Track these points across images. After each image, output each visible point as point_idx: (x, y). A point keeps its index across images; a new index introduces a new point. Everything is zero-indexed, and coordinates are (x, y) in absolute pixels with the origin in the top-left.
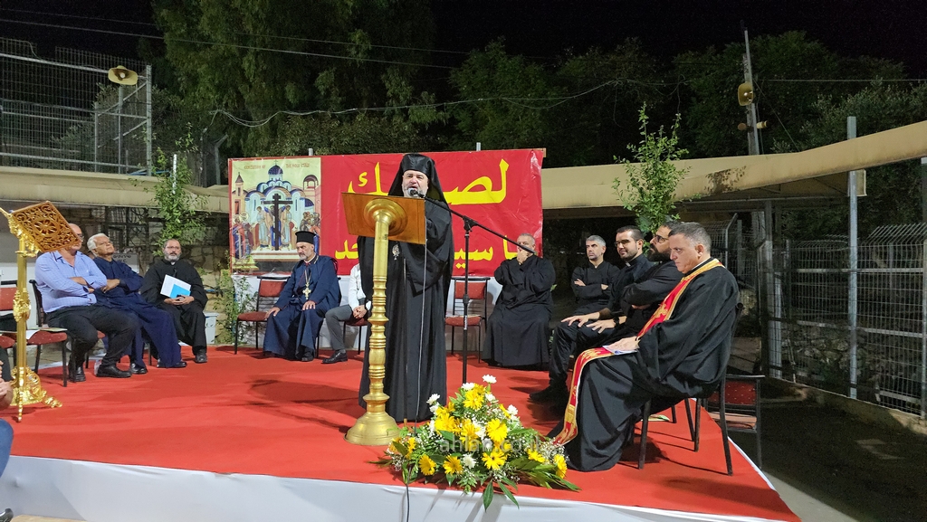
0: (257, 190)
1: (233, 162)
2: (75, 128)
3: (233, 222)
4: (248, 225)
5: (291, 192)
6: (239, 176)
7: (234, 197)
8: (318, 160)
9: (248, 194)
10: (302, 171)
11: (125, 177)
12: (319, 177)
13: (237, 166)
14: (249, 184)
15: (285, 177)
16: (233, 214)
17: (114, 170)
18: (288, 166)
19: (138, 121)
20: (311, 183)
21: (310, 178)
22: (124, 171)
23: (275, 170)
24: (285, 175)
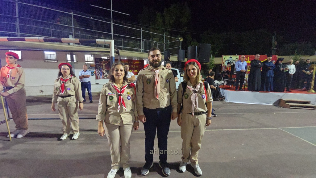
0: (227, 60)
1: (223, 56)
3: (223, 65)
4: (226, 66)
7: (223, 62)
9: (226, 61)
14: (225, 60)
16: (223, 64)
18: (233, 57)
23: (231, 57)
24: (232, 58)
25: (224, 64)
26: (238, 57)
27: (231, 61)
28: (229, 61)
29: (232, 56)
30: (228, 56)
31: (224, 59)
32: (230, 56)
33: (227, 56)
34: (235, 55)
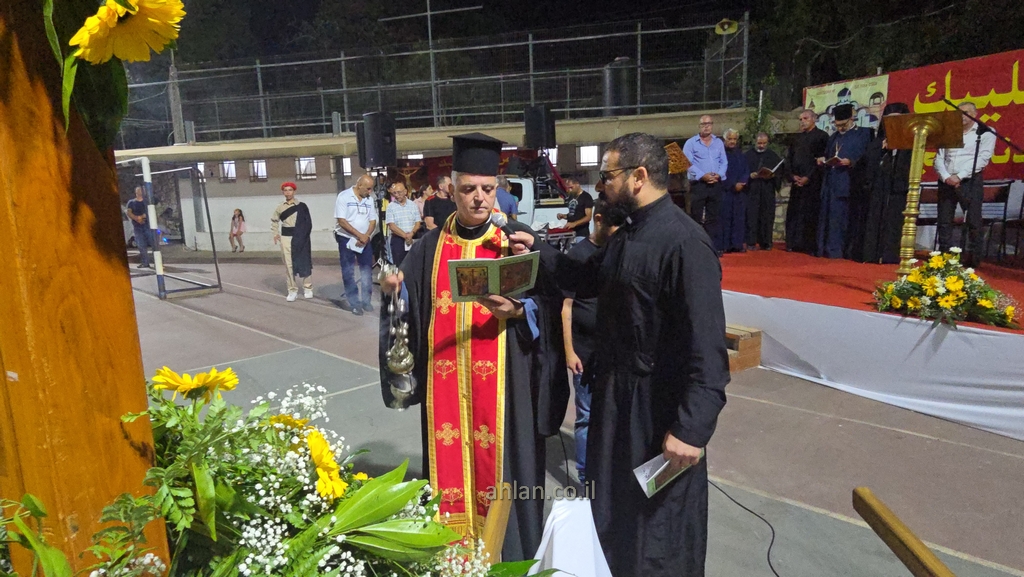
0: (827, 112)
1: (808, 90)
2: (690, 73)
5: (858, 110)
6: (812, 102)
8: (887, 77)
10: (869, 90)
11: (726, 111)
12: (885, 93)
13: (811, 93)
15: (853, 97)
17: (717, 107)
18: (857, 86)
19: (738, 61)
20: (877, 100)
21: (877, 95)
22: (725, 106)
23: (844, 92)
26: (882, 83)
29: (851, 85)
31: (812, 105)
32: (838, 87)
33: (823, 88)
34: (870, 74)
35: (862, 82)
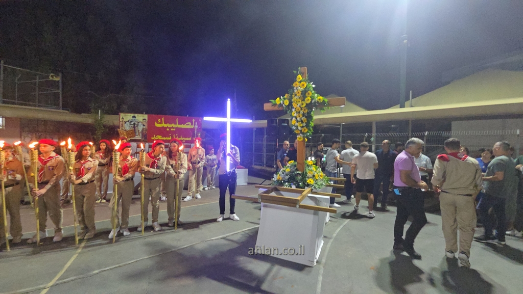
0: (129, 121)
1: (121, 114)
3: (121, 129)
7: (121, 123)
9: (125, 122)
10: (141, 118)
18: (138, 116)
23: (134, 117)
24: (137, 118)
25: (122, 127)
26: (146, 116)
27: (134, 123)
28: (131, 122)
29: (136, 115)
30: (129, 114)
31: (123, 118)
32: (132, 115)
33: (127, 114)
34: (143, 114)
35: (140, 115)
